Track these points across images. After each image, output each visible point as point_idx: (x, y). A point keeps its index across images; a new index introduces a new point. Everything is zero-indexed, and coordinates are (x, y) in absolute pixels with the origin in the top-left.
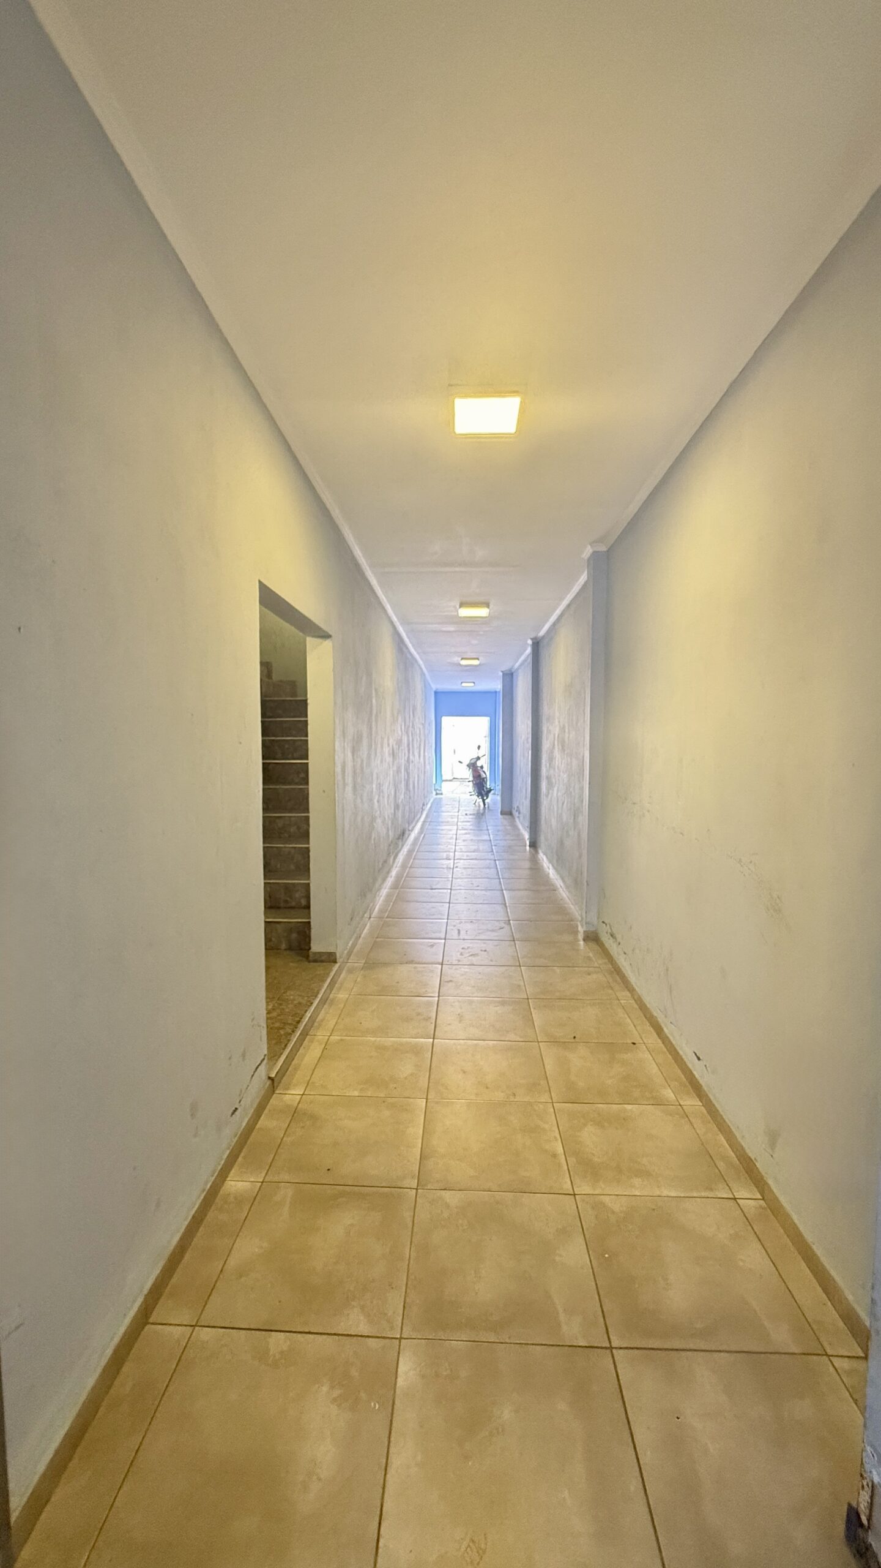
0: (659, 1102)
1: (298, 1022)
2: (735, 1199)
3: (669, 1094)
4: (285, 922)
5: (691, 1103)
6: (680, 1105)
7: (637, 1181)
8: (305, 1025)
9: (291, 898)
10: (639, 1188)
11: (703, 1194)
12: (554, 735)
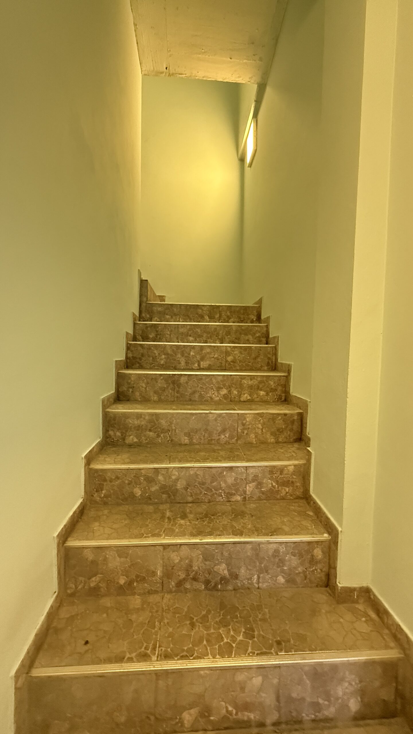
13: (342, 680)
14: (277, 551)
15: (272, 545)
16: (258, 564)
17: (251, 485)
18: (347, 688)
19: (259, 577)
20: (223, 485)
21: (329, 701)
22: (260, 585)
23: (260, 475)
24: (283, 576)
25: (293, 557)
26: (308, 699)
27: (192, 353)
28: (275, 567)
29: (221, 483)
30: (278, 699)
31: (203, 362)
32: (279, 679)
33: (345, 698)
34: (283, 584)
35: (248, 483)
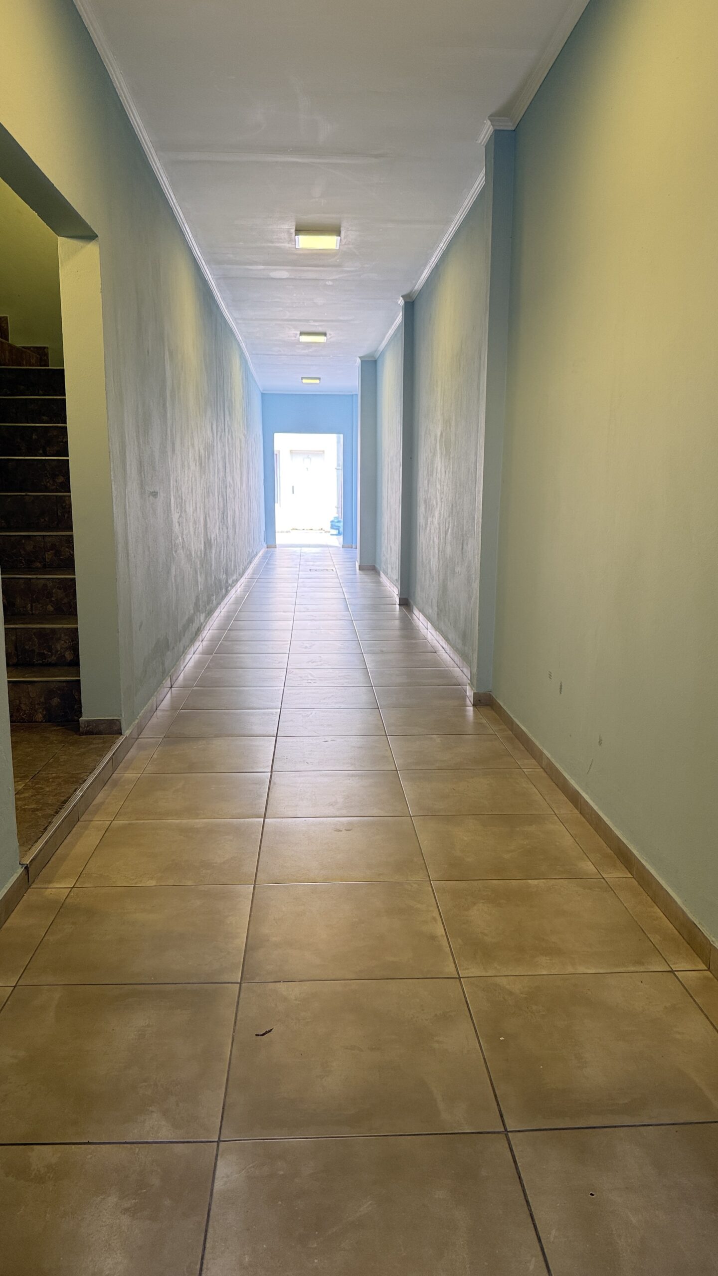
0: (575, 876)
1: (65, 802)
2: (672, 971)
3: (588, 867)
4: (41, 682)
5: (617, 875)
6: (604, 878)
7: (544, 960)
8: (75, 806)
9: (50, 650)
10: (546, 967)
11: (632, 969)
12: (436, 436)
13: (60, 639)
14: (45, 585)
15: (41, 580)
16: (30, 595)
17: (49, 553)
18: (63, 645)
19: (32, 606)
20: (23, 552)
21: (51, 652)
22: (34, 612)
23: (57, 544)
24: (52, 605)
25: (58, 590)
26: (37, 651)
27: (34, 437)
28: (44, 598)
29: (21, 550)
30: (16, 649)
31: (50, 448)
32: (16, 637)
33: (62, 650)
34: (52, 612)
35: (47, 551)
